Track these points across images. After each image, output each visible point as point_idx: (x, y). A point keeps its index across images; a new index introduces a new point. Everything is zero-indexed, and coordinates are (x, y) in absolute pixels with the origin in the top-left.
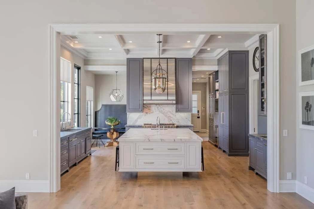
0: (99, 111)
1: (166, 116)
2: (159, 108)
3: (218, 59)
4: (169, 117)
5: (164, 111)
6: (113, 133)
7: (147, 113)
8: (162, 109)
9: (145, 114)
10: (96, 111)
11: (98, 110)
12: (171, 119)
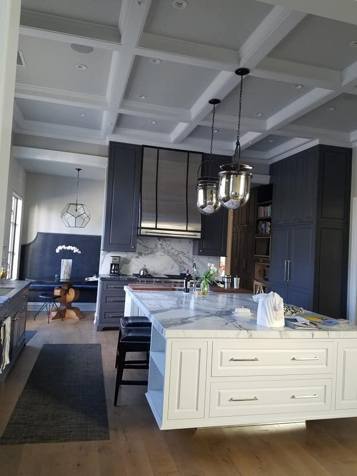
0: (31, 243)
1: (176, 261)
2: (164, 244)
3: (270, 165)
4: (180, 263)
5: (172, 251)
6: (67, 291)
7: (140, 254)
8: (170, 248)
9: (137, 255)
10: (24, 243)
11: (29, 242)
12: (185, 266)
